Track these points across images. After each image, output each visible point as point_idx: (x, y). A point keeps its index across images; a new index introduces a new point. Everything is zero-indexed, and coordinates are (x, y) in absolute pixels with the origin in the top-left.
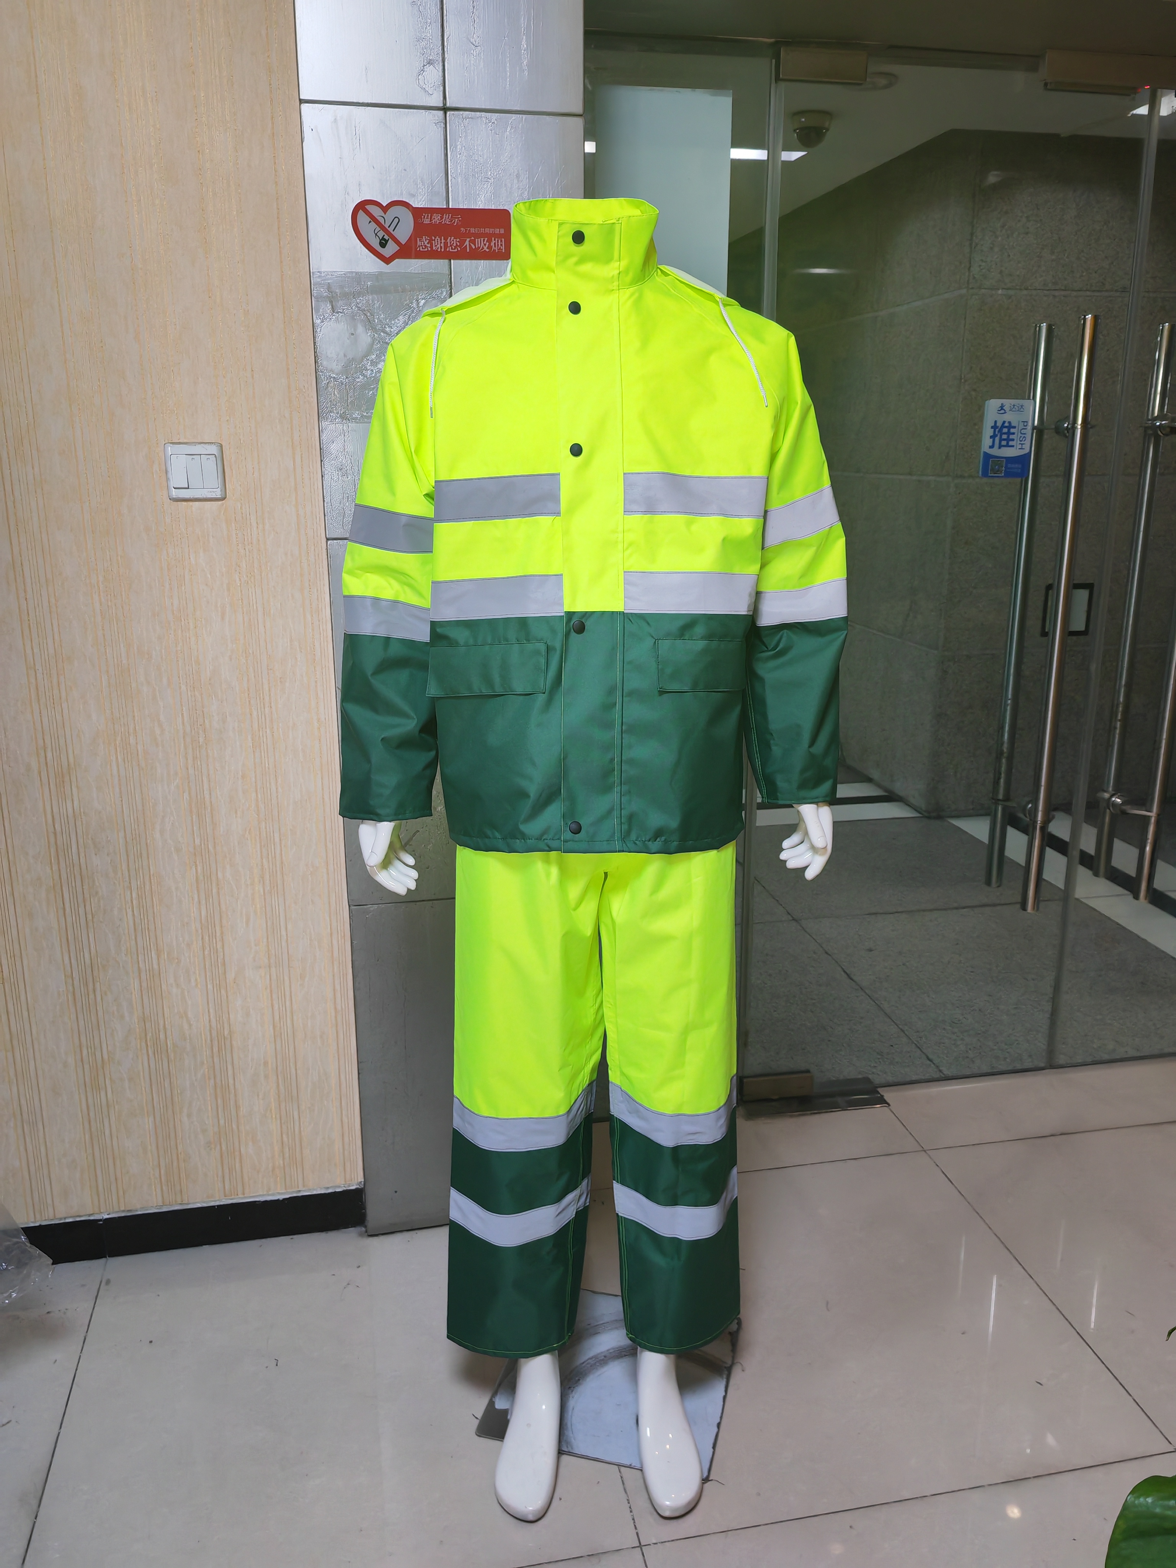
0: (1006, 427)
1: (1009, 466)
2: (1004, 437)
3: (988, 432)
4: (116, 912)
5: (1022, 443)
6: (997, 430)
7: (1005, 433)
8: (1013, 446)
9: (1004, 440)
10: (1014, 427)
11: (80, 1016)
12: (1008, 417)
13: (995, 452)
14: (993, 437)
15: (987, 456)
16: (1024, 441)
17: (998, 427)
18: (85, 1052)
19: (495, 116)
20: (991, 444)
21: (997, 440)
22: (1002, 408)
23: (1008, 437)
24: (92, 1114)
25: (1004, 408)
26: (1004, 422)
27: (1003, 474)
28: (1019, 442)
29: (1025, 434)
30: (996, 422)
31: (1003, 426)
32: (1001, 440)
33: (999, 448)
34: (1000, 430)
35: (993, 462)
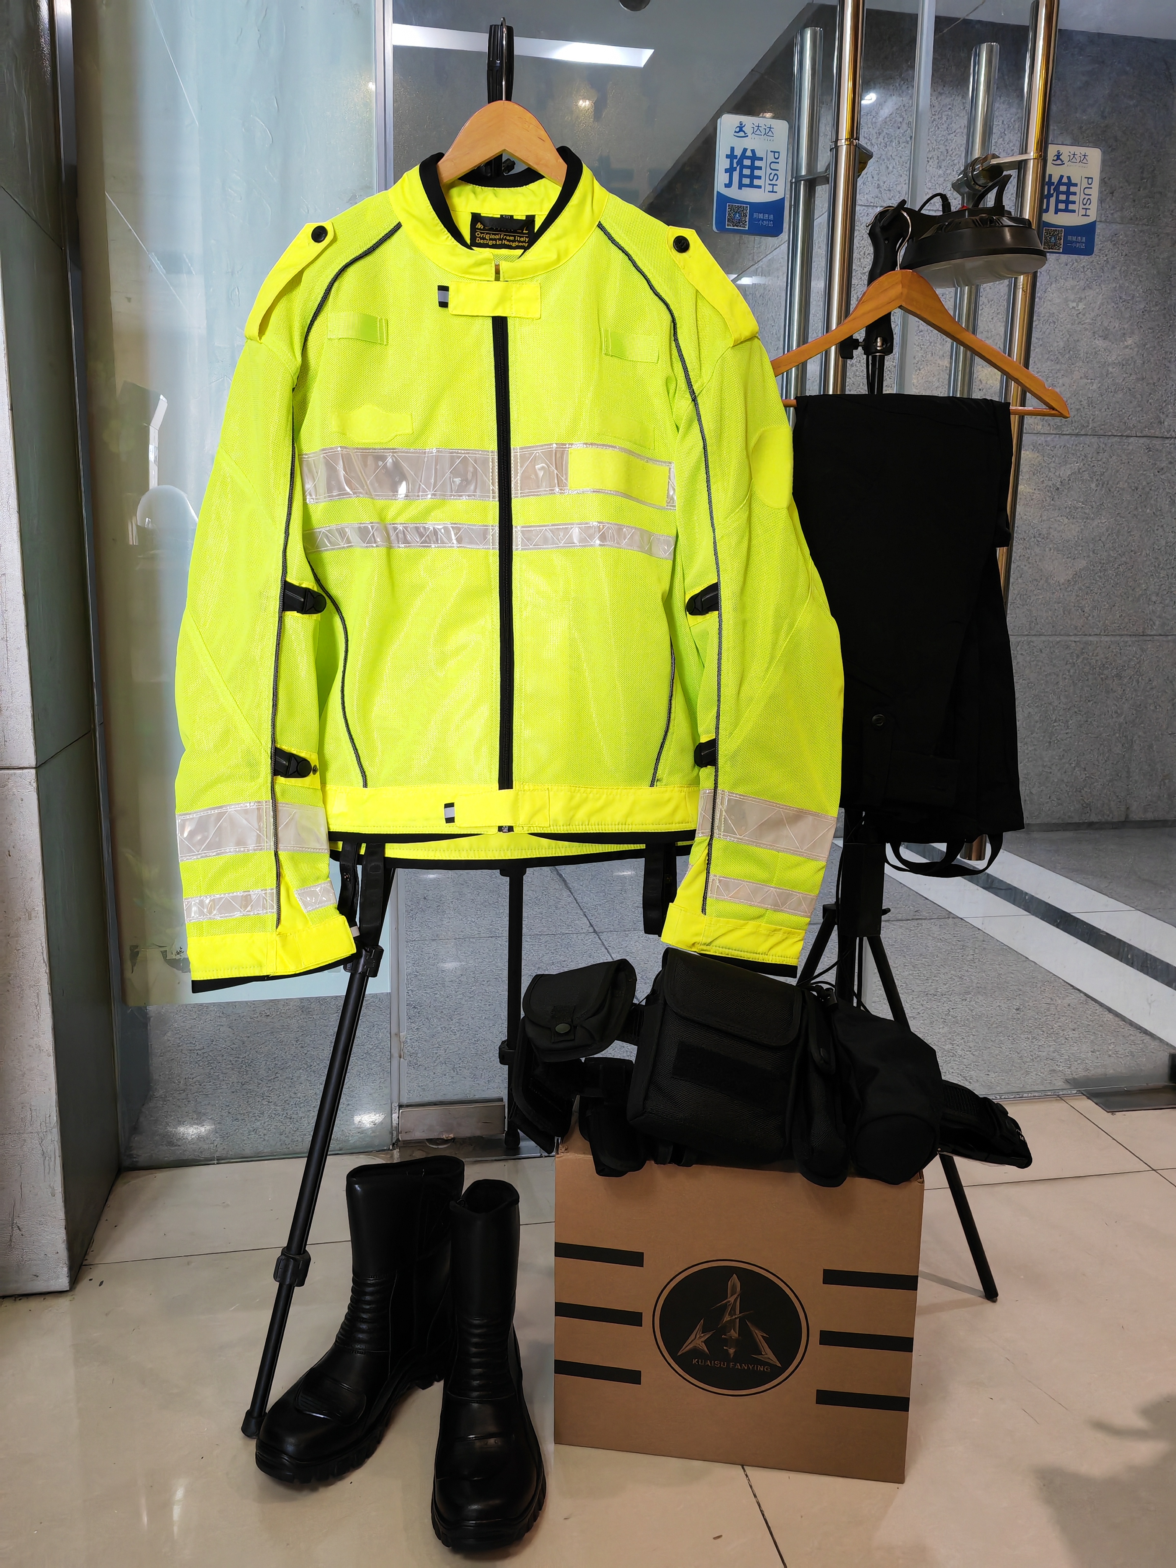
0: (748, 158)
1: (755, 215)
2: (746, 172)
3: (722, 163)
5: (771, 183)
6: (735, 161)
7: (747, 167)
8: (760, 187)
9: (746, 176)
10: (761, 159)
12: (751, 143)
13: (733, 193)
14: (730, 171)
15: (723, 199)
16: (776, 180)
17: (737, 156)
20: (728, 183)
21: (736, 175)
22: (741, 128)
23: (752, 172)
25: (743, 129)
26: (745, 150)
27: (747, 229)
28: (768, 182)
29: (778, 170)
30: (732, 149)
31: (744, 156)
32: (741, 176)
33: (740, 188)
34: (740, 162)
35: (731, 208)
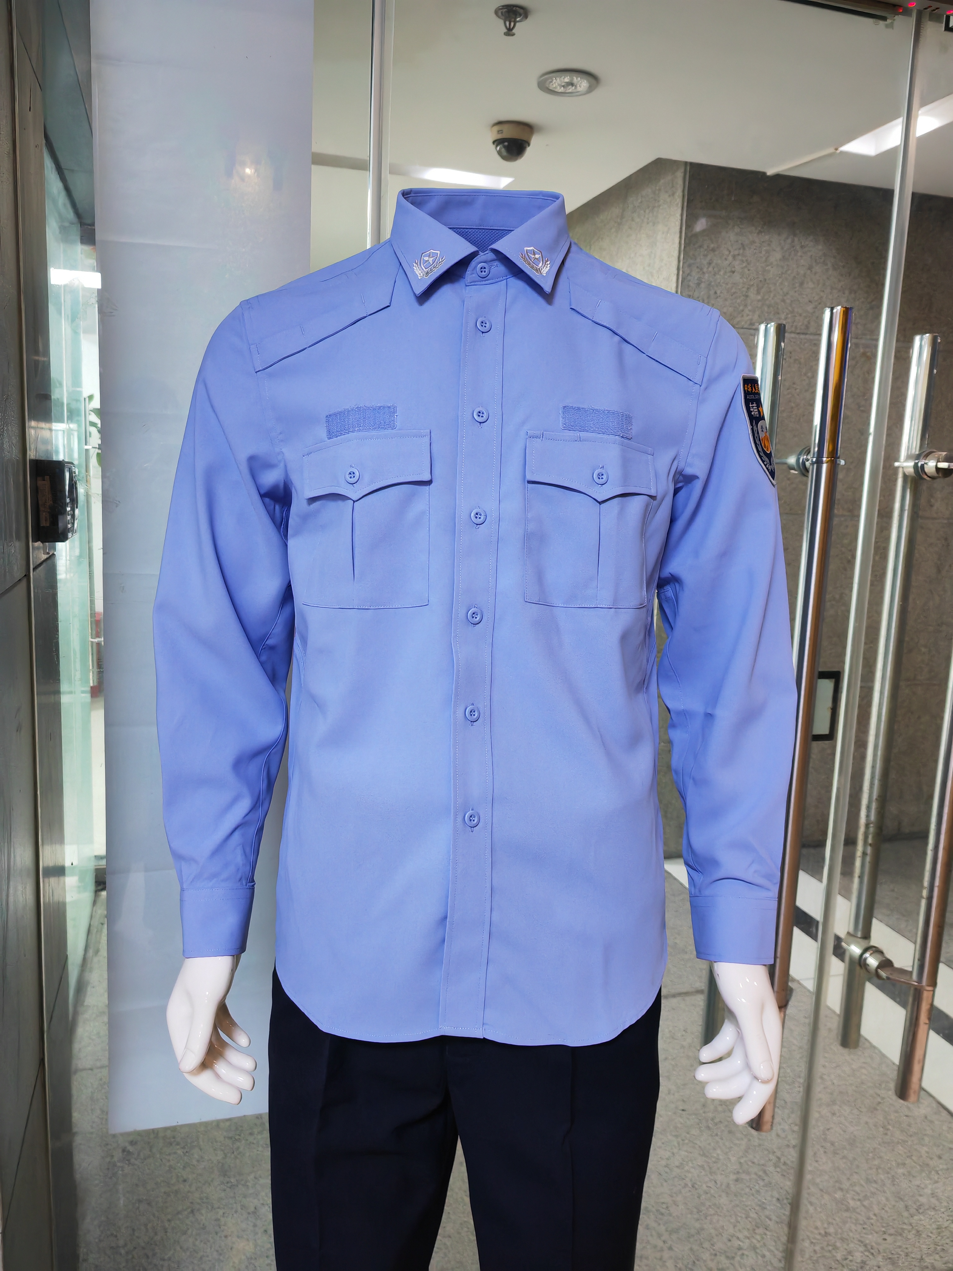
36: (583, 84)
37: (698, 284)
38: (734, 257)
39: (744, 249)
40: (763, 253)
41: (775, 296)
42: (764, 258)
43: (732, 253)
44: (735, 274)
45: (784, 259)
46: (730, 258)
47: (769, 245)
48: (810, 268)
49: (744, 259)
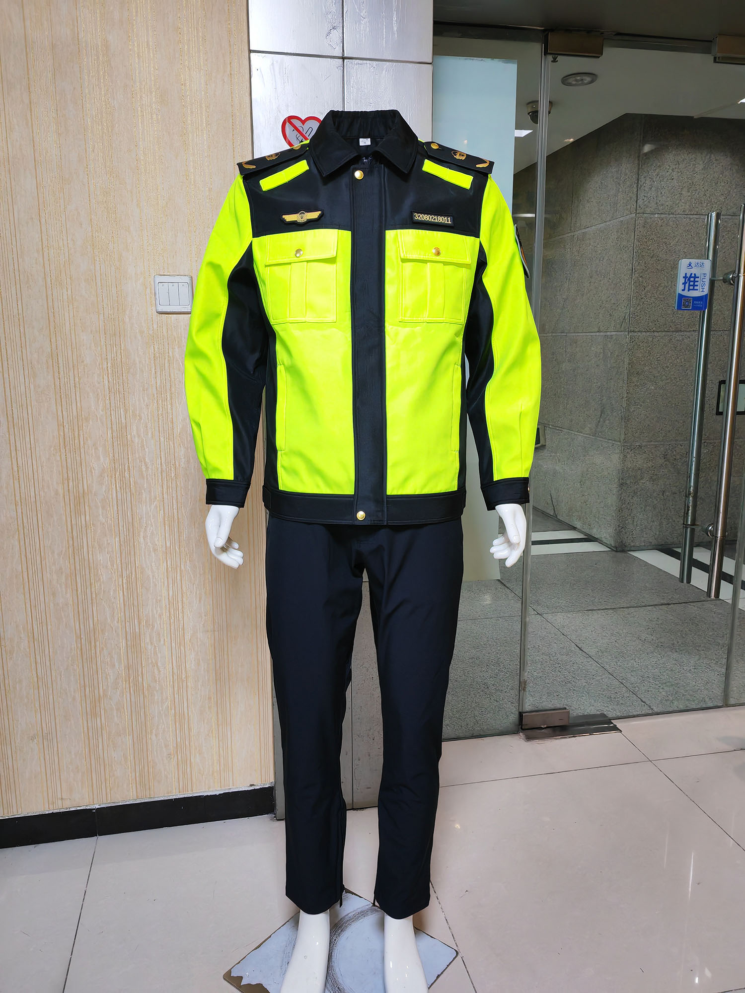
1: (695, 302)
3: (681, 280)
4: (112, 593)
5: (703, 287)
6: (687, 279)
7: (692, 281)
8: (697, 290)
10: (698, 277)
11: (85, 665)
12: (694, 271)
13: (686, 293)
14: (684, 284)
15: (680, 296)
16: (705, 286)
18: (87, 690)
19: (375, 63)
20: (683, 288)
23: (694, 283)
24: (91, 734)
25: (691, 265)
26: (691, 274)
27: (691, 308)
28: (701, 287)
29: (705, 282)
30: (686, 274)
31: (691, 277)
32: (689, 285)
33: (688, 291)
34: (689, 279)
35: (685, 300)
36: (588, 79)
37: (651, 188)
38: (673, 170)
39: (679, 164)
40: (692, 165)
41: (699, 192)
42: (692, 170)
43: (671, 168)
44: (674, 180)
45: (704, 169)
46: (670, 171)
47: (694, 161)
48: (722, 173)
49: (679, 171)
